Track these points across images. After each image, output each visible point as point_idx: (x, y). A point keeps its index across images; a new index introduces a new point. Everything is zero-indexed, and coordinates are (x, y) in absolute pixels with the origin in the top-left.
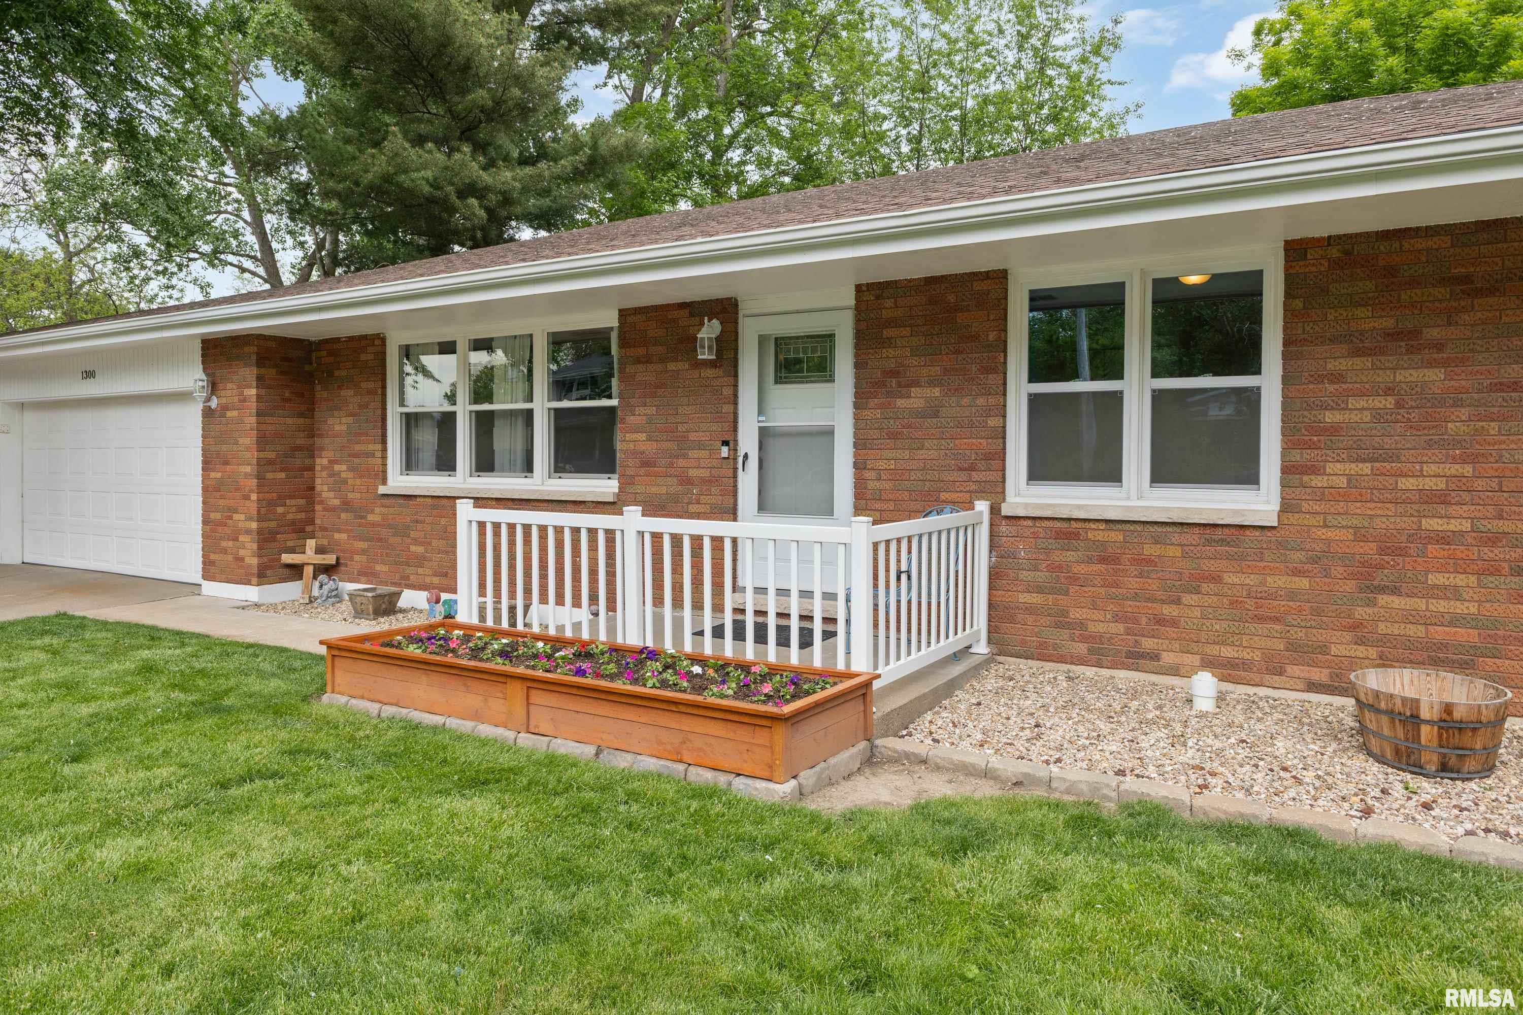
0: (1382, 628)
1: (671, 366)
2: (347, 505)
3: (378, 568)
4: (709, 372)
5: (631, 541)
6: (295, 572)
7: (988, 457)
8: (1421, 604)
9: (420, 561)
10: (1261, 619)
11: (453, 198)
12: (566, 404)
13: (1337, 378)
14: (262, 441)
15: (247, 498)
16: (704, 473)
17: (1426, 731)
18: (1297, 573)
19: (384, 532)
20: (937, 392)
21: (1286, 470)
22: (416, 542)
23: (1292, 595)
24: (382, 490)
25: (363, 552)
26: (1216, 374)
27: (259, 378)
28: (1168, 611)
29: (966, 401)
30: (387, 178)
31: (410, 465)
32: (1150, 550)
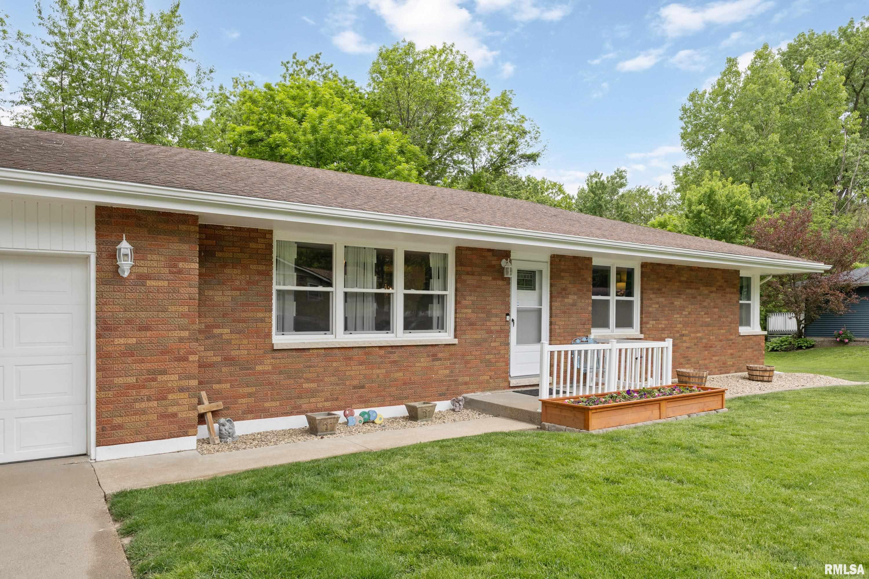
1: (484, 278)
2: (229, 360)
3: (267, 405)
7: (588, 320)
15: (182, 359)
16: (498, 328)
19: (274, 378)
22: (308, 380)
24: (275, 346)
25: (250, 395)
26: (627, 296)
29: (583, 301)
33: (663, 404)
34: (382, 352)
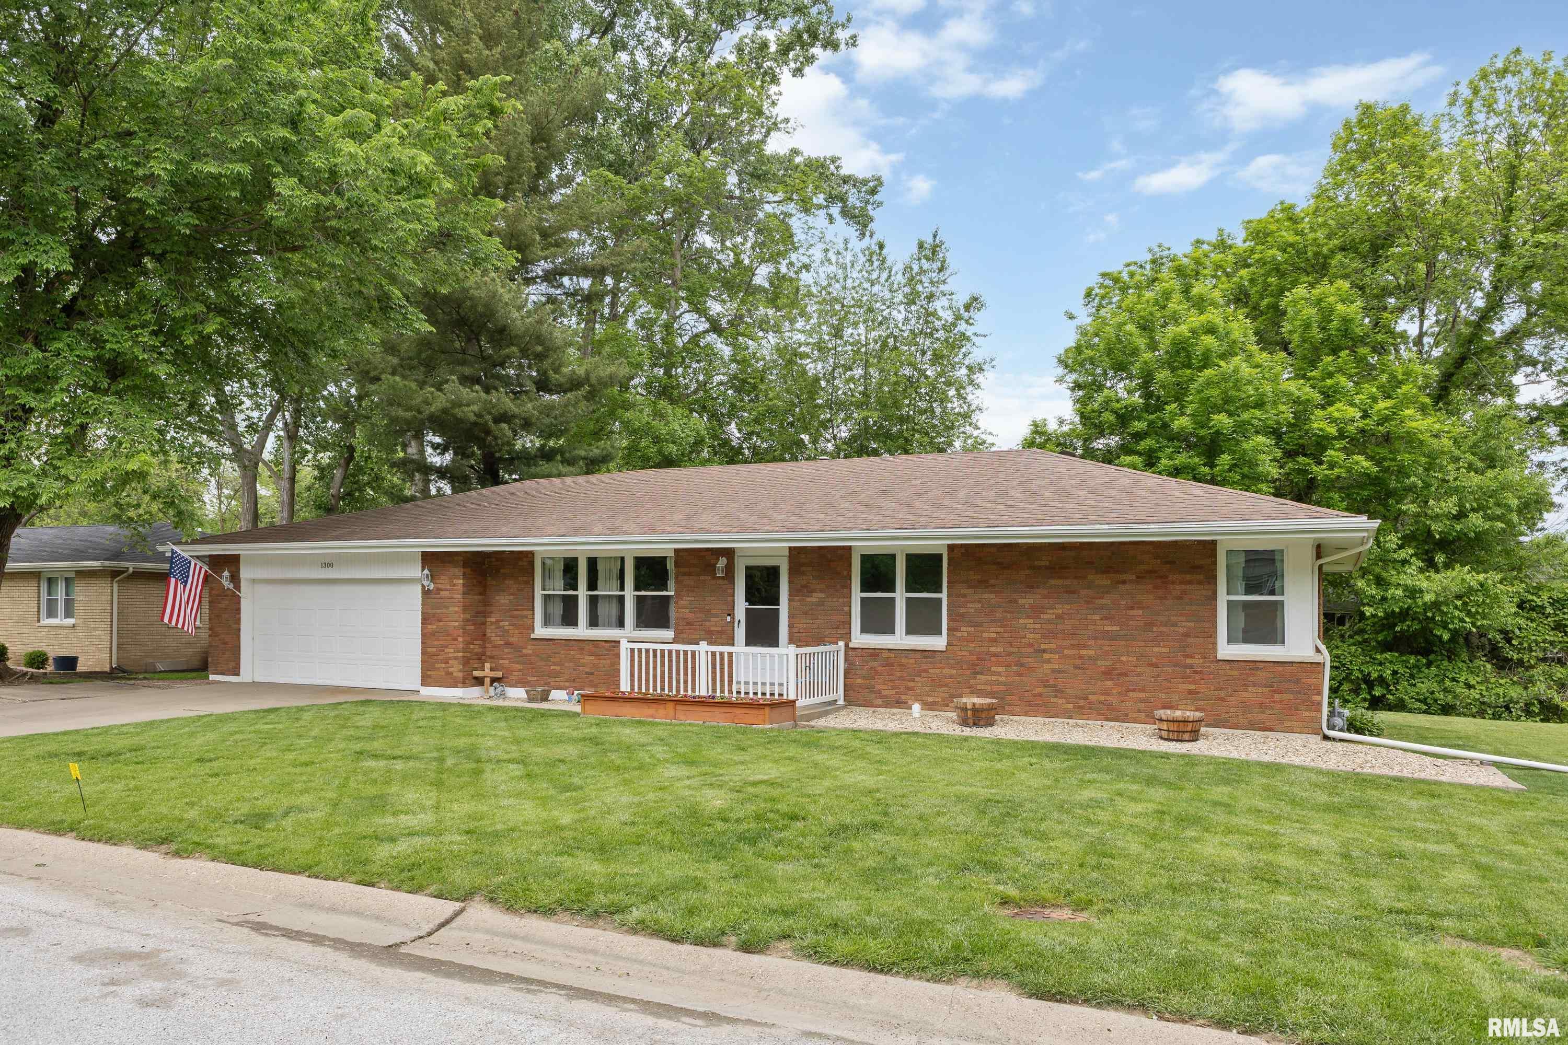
0: (979, 687)
1: (702, 578)
2: (508, 644)
3: (529, 678)
4: (721, 582)
5: (703, 656)
6: (479, 682)
7: (844, 623)
8: (988, 678)
9: (557, 674)
10: (941, 686)
11: (491, 423)
12: (643, 593)
13: (964, 596)
14: (465, 609)
15: (455, 639)
16: (719, 629)
17: (969, 713)
18: (953, 668)
19: (533, 659)
20: (823, 595)
21: (948, 629)
22: (555, 664)
23: (951, 676)
24: (533, 636)
25: (520, 670)
26: (929, 592)
27: (464, 574)
28: (911, 684)
29: (835, 599)
30: (445, 411)
31: (547, 622)
32: (904, 661)
33: (679, 707)
34: (607, 646)
